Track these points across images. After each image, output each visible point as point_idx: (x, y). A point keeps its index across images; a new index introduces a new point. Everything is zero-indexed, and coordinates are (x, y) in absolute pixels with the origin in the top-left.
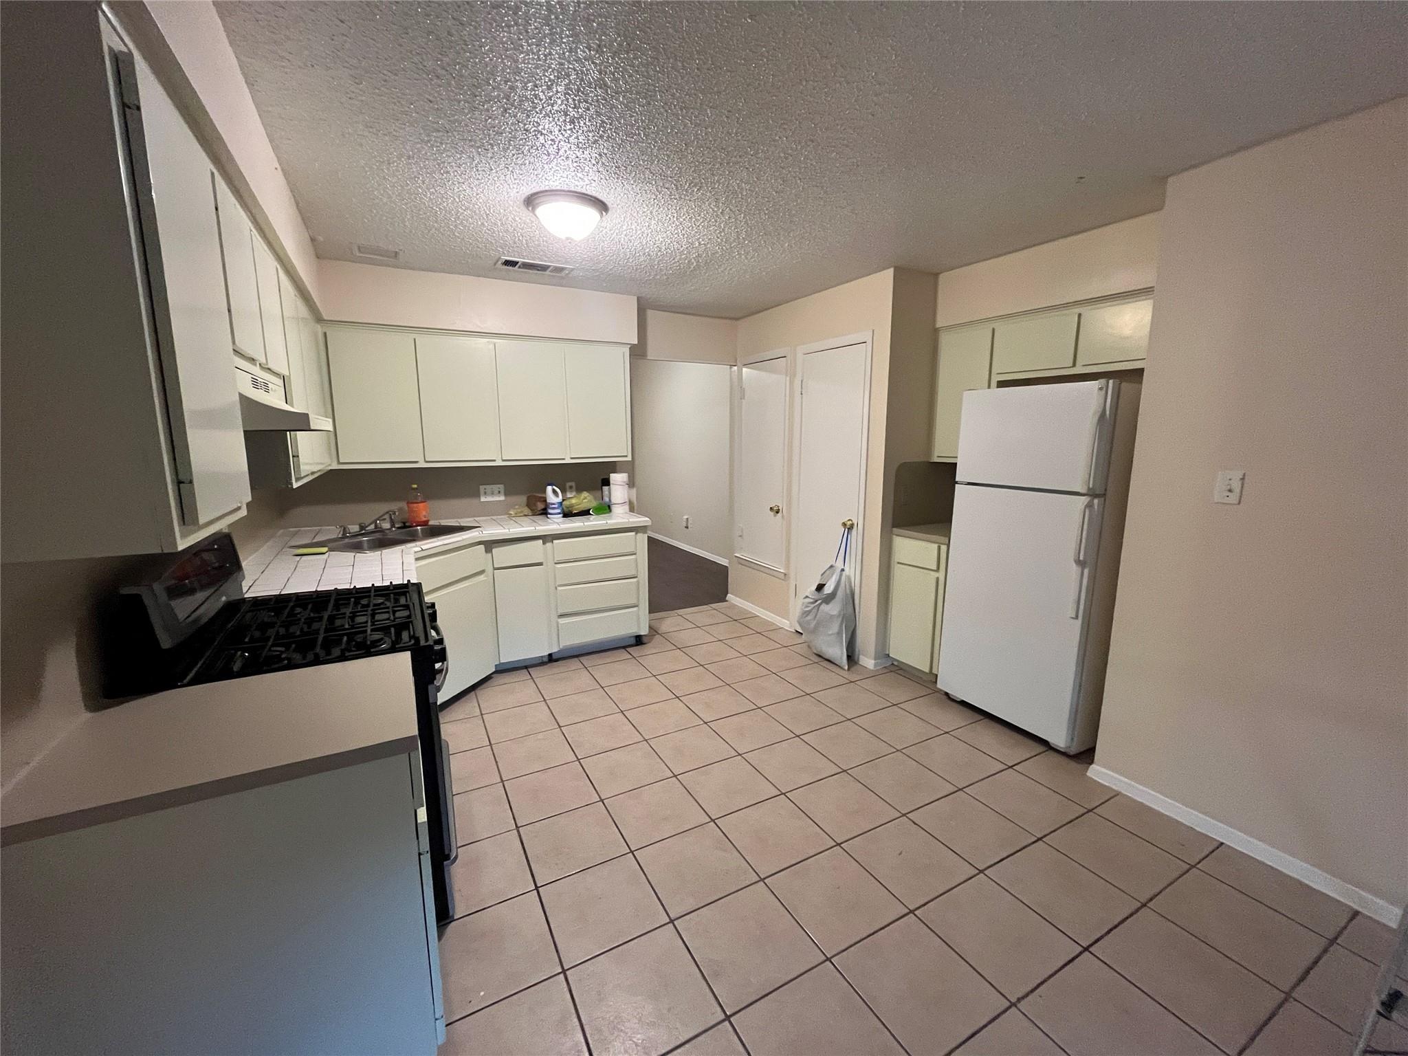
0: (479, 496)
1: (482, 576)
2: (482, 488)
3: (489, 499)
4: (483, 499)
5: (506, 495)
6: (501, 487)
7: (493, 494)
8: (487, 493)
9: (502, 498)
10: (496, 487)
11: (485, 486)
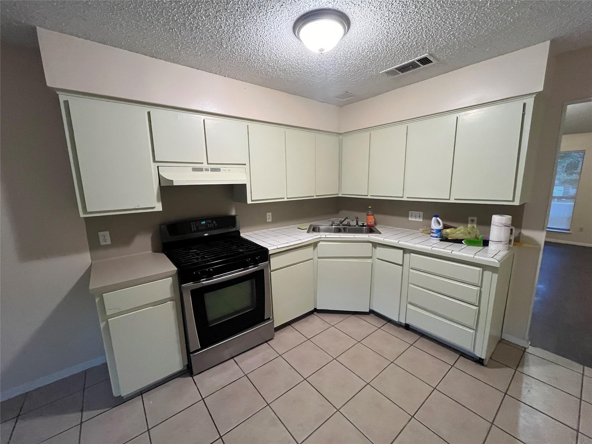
0: (408, 217)
1: (370, 260)
2: (410, 212)
3: (413, 219)
4: (410, 219)
5: (423, 219)
6: (422, 213)
7: (416, 217)
8: (412, 216)
9: (421, 220)
10: (418, 213)
11: (412, 212)
